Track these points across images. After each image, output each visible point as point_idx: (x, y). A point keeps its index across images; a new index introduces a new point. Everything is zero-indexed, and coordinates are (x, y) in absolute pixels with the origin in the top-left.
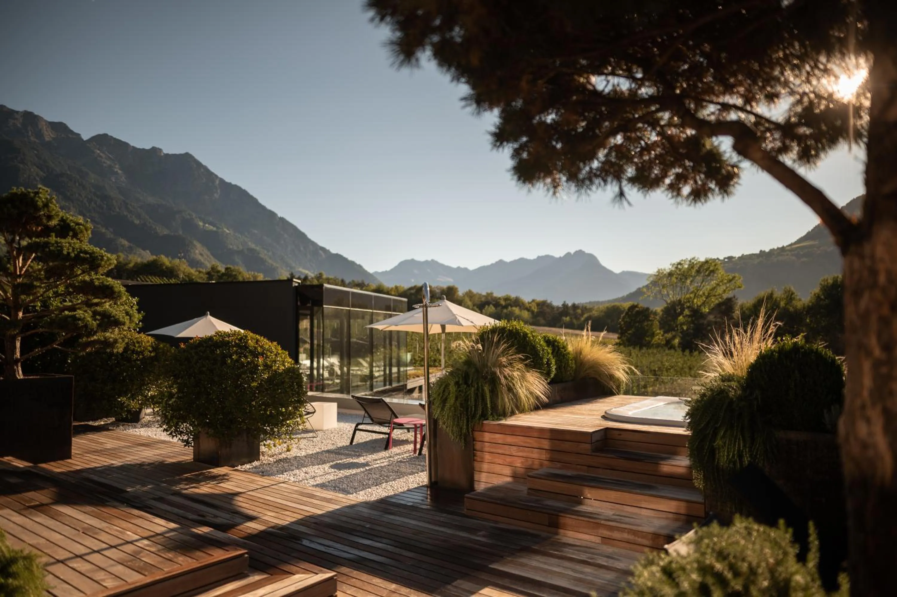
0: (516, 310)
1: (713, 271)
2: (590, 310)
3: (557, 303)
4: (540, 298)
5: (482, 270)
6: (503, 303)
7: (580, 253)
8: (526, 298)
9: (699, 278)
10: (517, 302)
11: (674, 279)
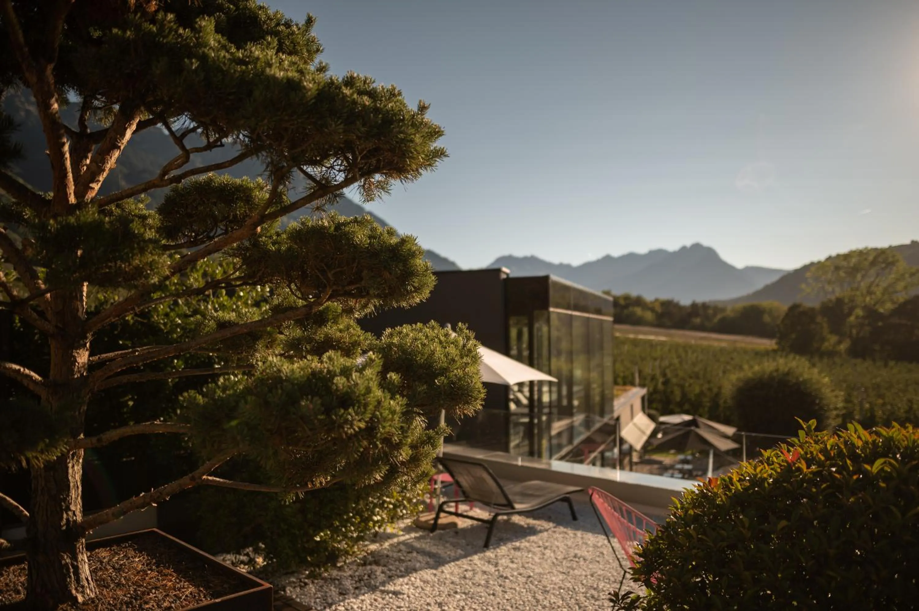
0: (638, 311)
1: (893, 263)
2: (723, 310)
3: (685, 301)
4: (664, 296)
5: (588, 266)
6: (622, 302)
7: (697, 247)
8: (649, 297)
9: (873, 272)
10: (639, 302)
11: (842, 274)
